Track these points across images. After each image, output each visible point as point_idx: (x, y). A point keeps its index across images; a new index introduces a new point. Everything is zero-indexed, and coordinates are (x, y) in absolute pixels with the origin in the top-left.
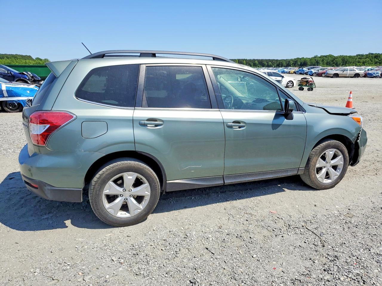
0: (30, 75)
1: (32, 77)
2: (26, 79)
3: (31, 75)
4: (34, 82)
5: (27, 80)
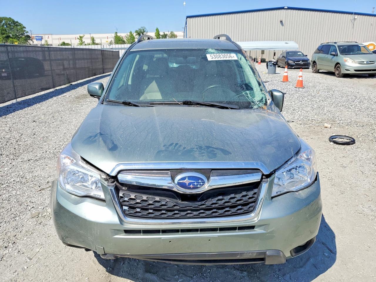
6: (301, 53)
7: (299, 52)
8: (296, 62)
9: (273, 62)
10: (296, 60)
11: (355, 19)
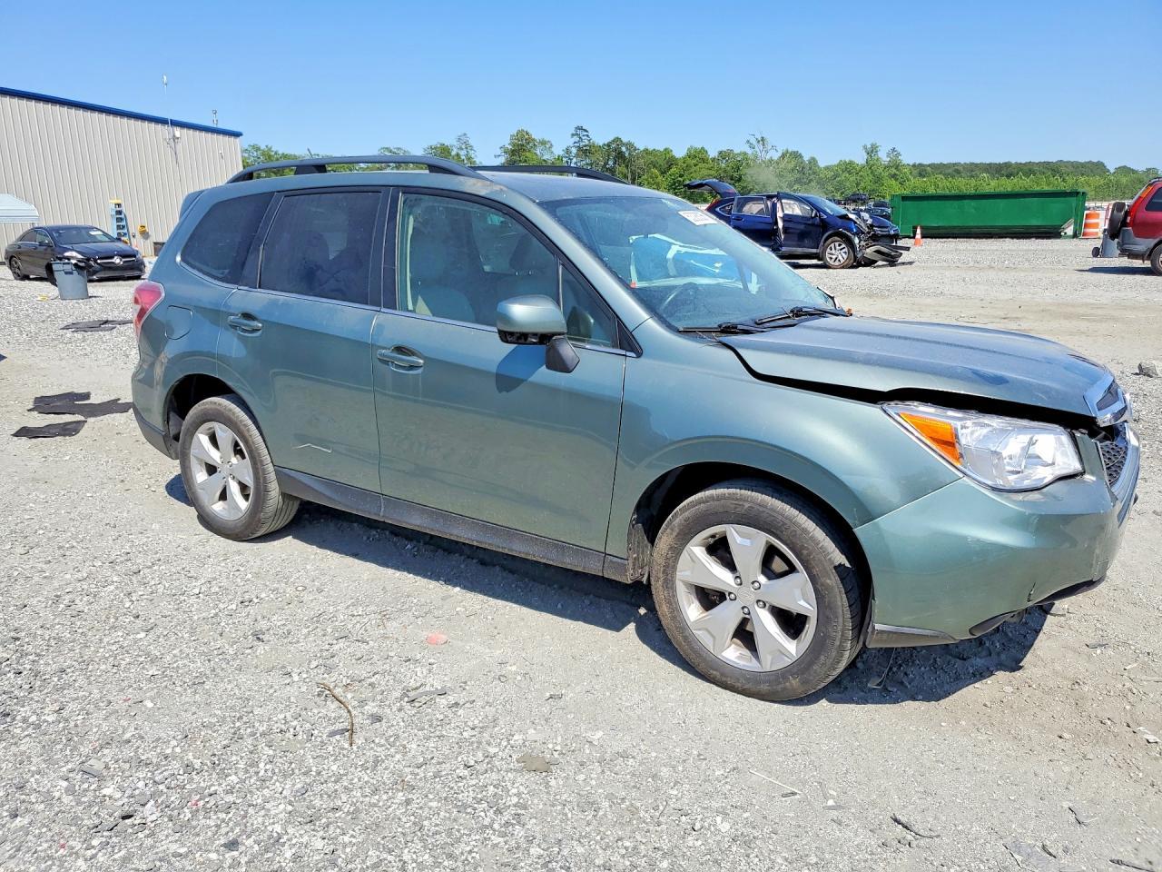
0: (865, 221)
1: (871, 226)
2: (850, 230)
3: (870, 221)
4: (874, 241)
5: (853, 236)
6: (100, 233)
7: (92, 228)
8: (100, 258)
9: (74, 261)
10: (98, 252)
11: (175, 138)
